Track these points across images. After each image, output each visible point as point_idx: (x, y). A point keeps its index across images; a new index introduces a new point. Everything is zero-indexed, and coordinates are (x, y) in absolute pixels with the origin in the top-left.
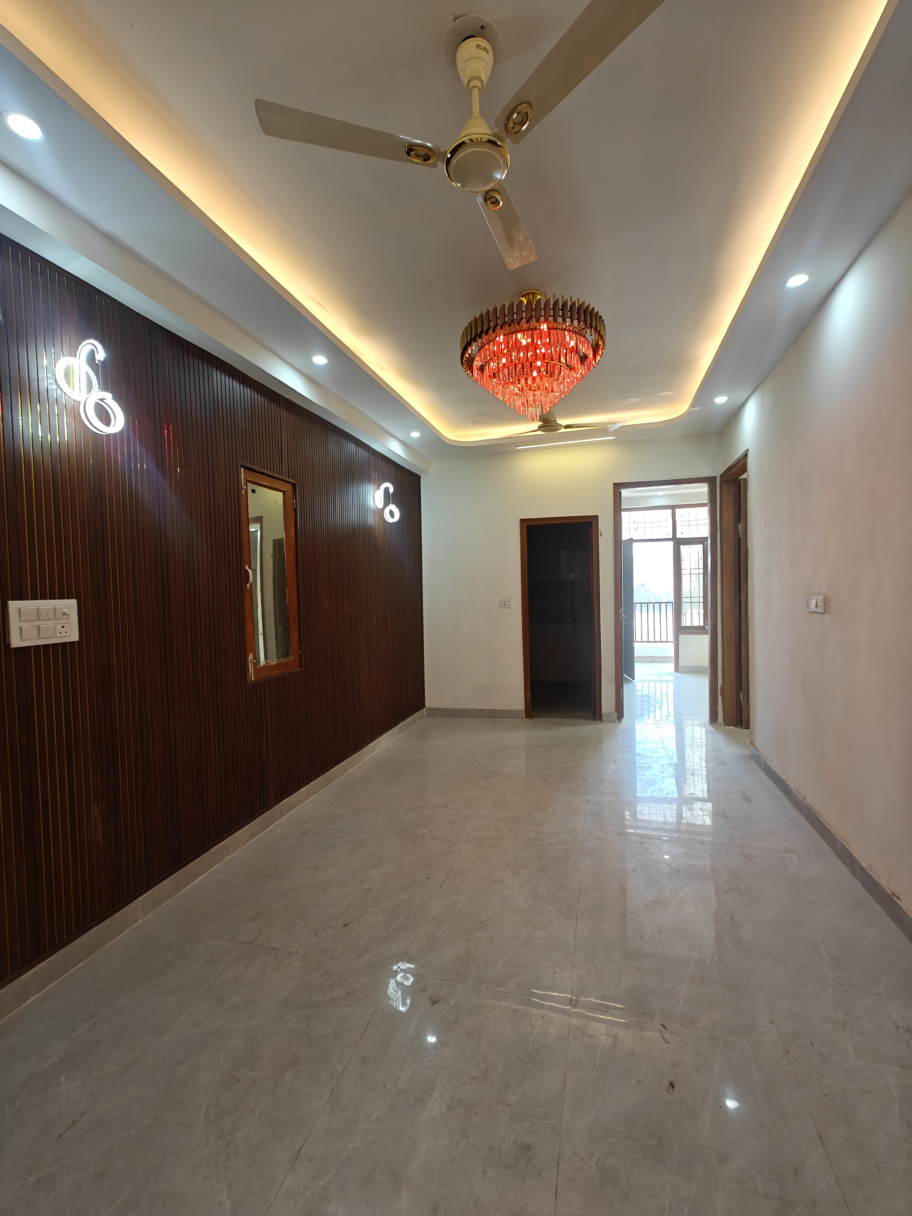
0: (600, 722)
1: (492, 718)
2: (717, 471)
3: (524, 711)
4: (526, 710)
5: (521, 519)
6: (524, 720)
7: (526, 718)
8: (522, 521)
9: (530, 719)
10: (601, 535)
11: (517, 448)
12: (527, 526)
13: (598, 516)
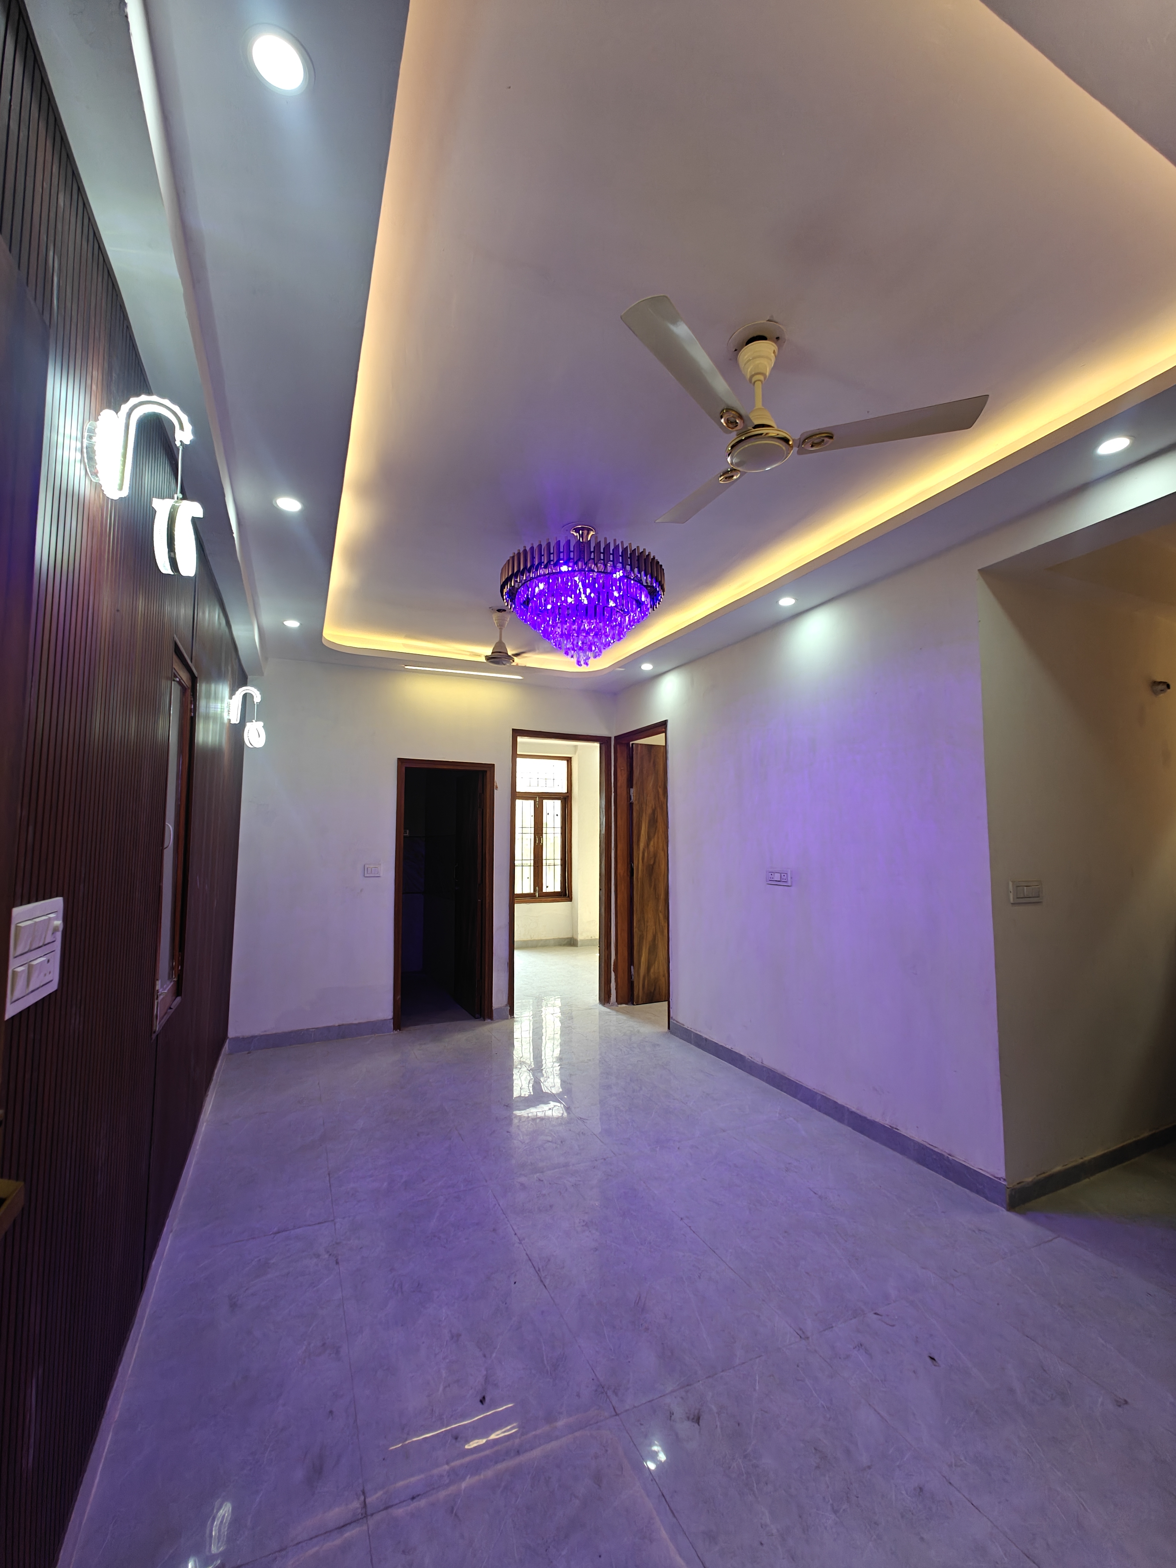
0: (489, 1020)
1: (343, 1037)
2: (611, 732)
3: (392, 1021)
4: (394, 1018)
5: (398, 759)
6: (392, 1033)
7: (394, 1029)
8: (401, 761)
9: (400, 1030)
10: (497, 787)
11: (406, 667)
12: (406, 767)
13: (494, 764)
